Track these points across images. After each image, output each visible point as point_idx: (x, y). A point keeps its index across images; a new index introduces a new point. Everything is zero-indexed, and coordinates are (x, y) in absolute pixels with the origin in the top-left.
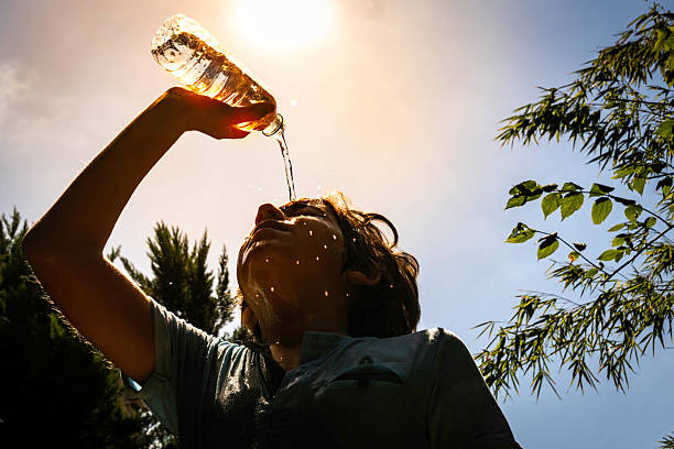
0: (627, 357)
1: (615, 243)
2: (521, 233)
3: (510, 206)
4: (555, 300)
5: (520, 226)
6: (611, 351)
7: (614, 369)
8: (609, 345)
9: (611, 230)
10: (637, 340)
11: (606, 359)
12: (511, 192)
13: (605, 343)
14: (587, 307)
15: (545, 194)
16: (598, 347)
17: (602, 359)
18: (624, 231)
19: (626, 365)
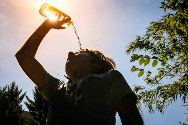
0: (164, 106)
1: (159, 73)
2: (134, 69)
3: (131, 61)
4: (145, 88)
5: (134, 67)
6: (159, 103)
7: (160, 109)
8: (159, 102)
9: (158, 69)
10: (167, 101)
11: (158, 105)
12: (131, 57)
13: (158, 101)
14: (153, 91)
15: (140, 58)
16: (156, 102)
17: (157, 106)
18: (161, 70)
19: (163, 108)
